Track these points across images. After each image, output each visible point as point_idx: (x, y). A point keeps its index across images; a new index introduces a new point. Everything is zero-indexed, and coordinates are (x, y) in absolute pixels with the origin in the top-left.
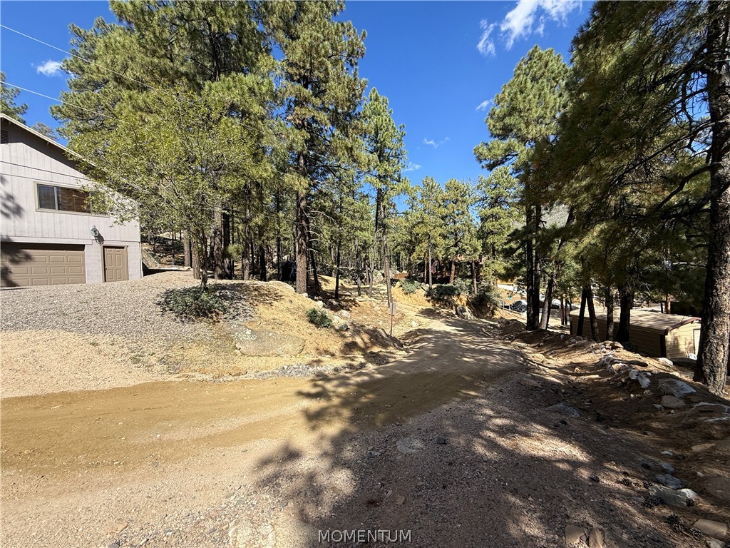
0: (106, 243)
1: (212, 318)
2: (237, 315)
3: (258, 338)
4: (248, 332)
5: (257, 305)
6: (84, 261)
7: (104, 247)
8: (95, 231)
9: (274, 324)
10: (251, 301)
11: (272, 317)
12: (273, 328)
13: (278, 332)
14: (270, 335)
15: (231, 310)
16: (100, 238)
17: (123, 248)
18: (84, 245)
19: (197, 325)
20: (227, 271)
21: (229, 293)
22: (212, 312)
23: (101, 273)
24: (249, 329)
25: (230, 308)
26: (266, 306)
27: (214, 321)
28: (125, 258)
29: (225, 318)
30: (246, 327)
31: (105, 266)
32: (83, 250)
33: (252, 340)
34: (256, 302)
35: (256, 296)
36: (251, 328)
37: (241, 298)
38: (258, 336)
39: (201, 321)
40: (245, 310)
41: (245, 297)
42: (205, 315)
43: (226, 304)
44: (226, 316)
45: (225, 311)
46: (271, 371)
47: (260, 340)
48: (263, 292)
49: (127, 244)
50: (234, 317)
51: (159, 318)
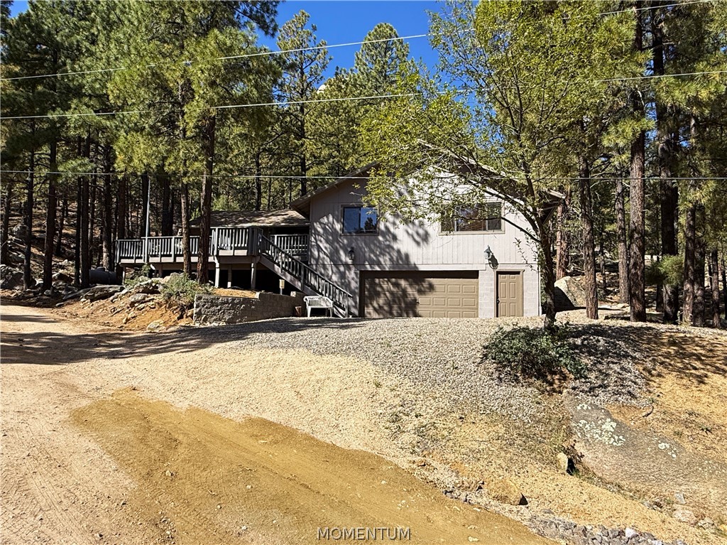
0: (500, 268)
1: (551, 384)
2: (600, 386)
3: (626, 446)
4: (609, 426)
5: (659, 375)
6: (478, 292)
7: (498, 273)
8: (489, 252)
9: (686, 423)
10: (649, 365)
11: (688, 406)
12: (679, 434)
13: (689, 447)
14: (662, 446)
15: (592, 376)
16: (493, 262)
17: (518, 273)
18: (478, 271)
19: (519, 390)
20: (668, 309)
21: (602, 342)
22: (555, 373)
23: (493, 307)
24: (614, 420)
25: (590, 370)
26: (684, 381)
27: (554, 390)
28: (521, 289)
29: (574, 388)
30: (608, 414)
31: (497, 297)
32: (477, 278)
33: (612, 446)
34: (659, 368)
35: (668, 355)
36: (620, 418)
37: (626, 356)
38: (629, 441)
39: (530, 385)
40: (622, 379)
41: (637, 355)
42: (540, 376)
43: (586, 361)
44: (578, 383)
45: (580, 374)
46: (581, 524)
47: (630, 451)
48: (691, 349)
49: (523, 268)
50: (592, 389)
51: (473, 367)
